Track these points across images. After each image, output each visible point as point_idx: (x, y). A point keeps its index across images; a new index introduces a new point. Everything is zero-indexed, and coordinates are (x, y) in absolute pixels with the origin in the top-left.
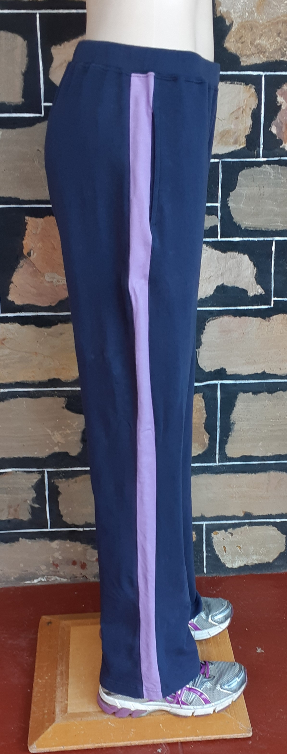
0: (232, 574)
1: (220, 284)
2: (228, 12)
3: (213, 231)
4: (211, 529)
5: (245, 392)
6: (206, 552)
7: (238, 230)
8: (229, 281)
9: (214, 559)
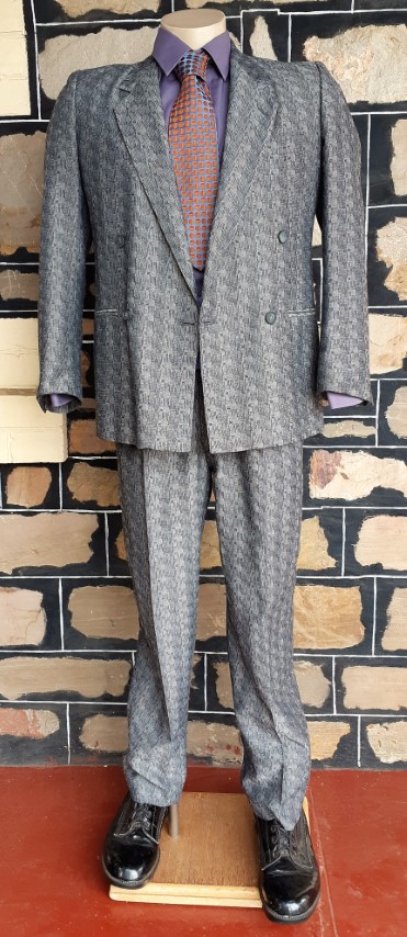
0: (387, 770)
1: (377, 485)
2: (389, 258)
3: (370, 440)
4: (365, 723)
5: (401, 587)
6: (362, 745)
7: (394, 439)
8: (386, 485)
9: (369, 754)
